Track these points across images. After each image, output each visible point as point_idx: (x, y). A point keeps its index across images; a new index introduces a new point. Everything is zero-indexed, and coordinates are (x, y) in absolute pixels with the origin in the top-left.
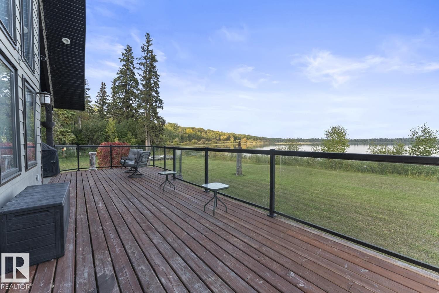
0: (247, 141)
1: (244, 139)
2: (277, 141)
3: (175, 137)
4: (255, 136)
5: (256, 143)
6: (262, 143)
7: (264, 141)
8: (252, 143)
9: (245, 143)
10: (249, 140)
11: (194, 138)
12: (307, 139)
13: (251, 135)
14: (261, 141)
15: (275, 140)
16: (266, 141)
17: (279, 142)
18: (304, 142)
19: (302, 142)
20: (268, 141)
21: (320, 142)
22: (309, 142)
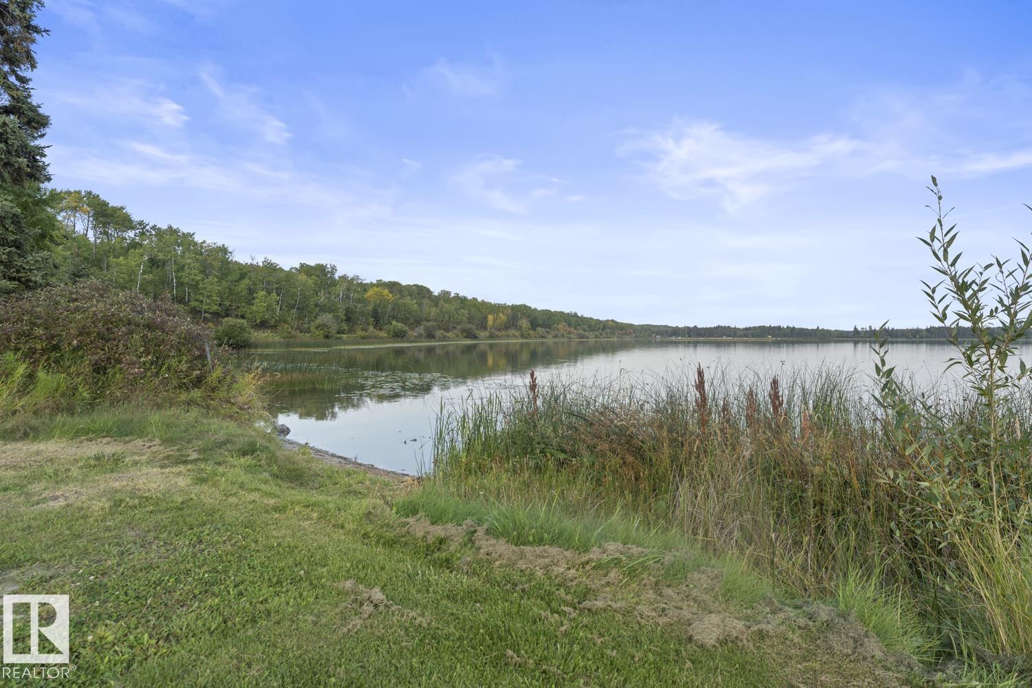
0: (569, 333)
3: (320, 310)
5: (598, 340)
11: (394, 317)
12: (746, 329)
14: (611, 334)
15: (650, 330)
16: (626, 334)
17: (663, 335)
18: (736, 337)
19: (730, 337)
20: (630, 333)
21: (785, 336)
22: (753, 337)
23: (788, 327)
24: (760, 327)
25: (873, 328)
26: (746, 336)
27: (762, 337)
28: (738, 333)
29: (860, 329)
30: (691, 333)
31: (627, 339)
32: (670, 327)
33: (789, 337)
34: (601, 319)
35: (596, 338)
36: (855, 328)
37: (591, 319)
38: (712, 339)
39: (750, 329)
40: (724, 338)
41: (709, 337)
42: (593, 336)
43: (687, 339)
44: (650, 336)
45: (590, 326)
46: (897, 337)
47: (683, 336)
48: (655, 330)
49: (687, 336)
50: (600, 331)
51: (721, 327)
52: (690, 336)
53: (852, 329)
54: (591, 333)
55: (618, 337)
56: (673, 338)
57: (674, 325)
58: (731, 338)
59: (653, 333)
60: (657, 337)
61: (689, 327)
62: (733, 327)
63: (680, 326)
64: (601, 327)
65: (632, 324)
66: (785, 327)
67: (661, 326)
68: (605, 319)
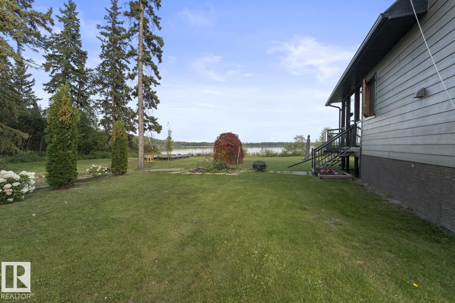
15: (179, 143)
17: (184, 145)
19: (206, 146)
28: (209, 145)
34: (161, 140)
37: (157, 139)
40: (205, 146)
41: (200, 146)
42: (160, 146)
44: (180, 146)
45: (157, 142)
46: (254, 145)
47: (191, 146)
48: (181, 143)
50: (162, 144)
52: (193, 146)
54: (159, 145)
56: (188, 147)
61: (193, 143)
62: (207, 142)
63: (190, 142)
64: (162, 143)
67: (183, 142)
68: (163, 140)
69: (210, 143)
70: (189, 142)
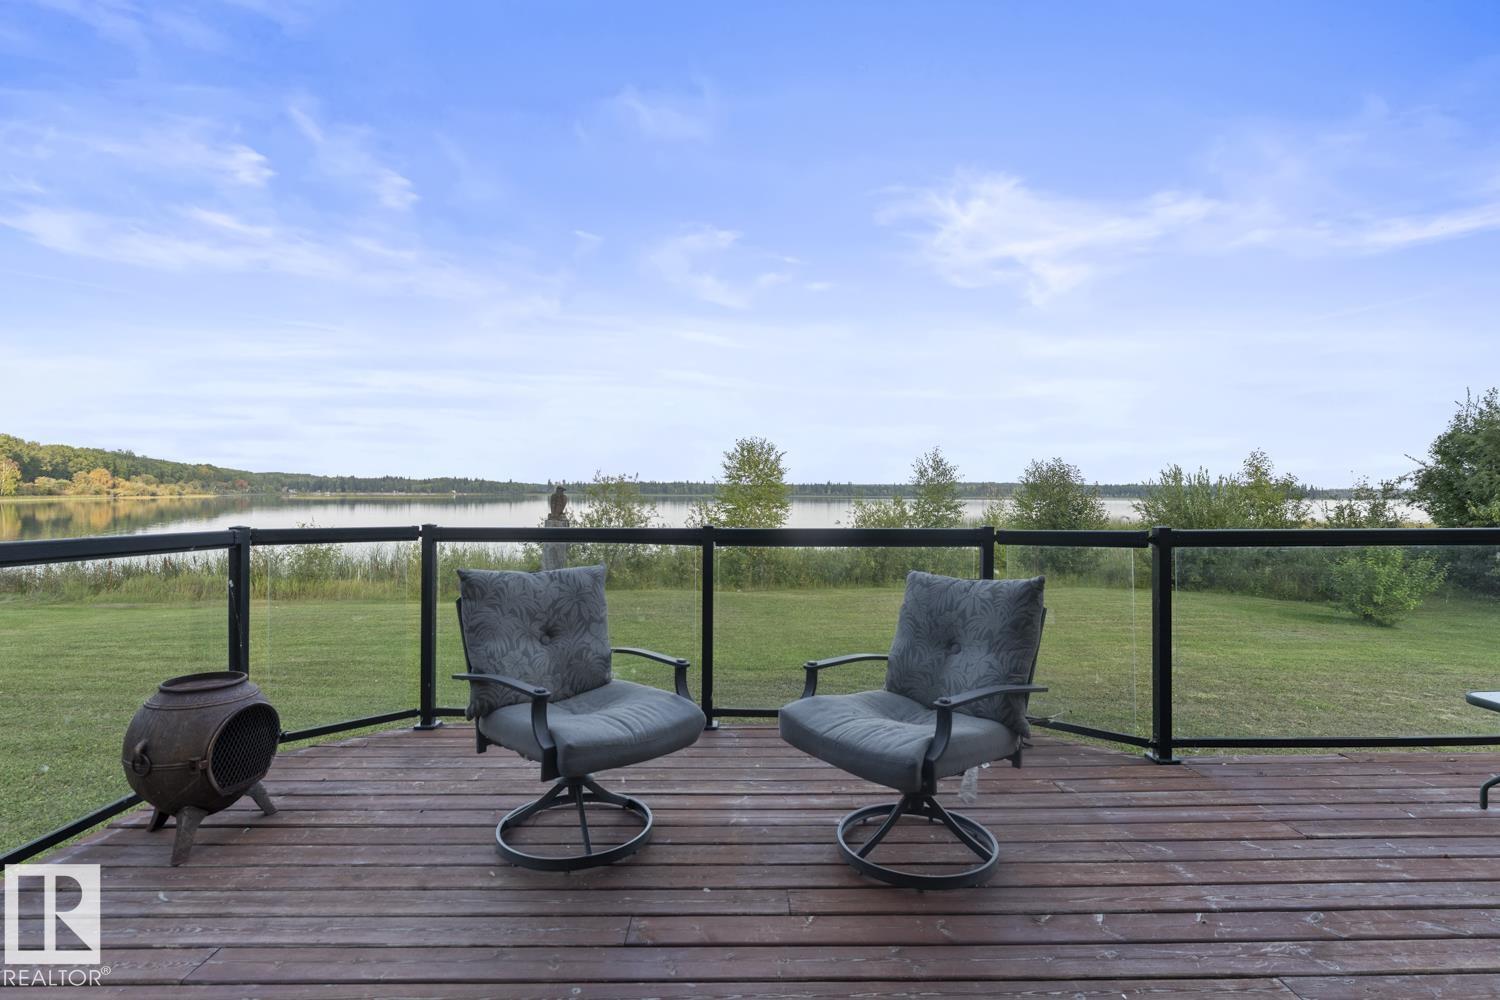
0: (114, 486)
1: (92, 475)
2: (291, 486)
4: (163, 462)
5: (176, 497)
6: (210, 496)
7: (220, 484)
8: (153, 494)
9: (104, 498)
10: (128, 479)
12: (425, 482)
13: (138, 454)
14: (203, 487)
15: (279, 481)
16: (234, 487)
17: (299, 489)
18: (411, 492)
19: (402, 491)
20: (242, 486)
21: (472, 491)
22: (432, 492)
23: (476, 480)
24: (442, 479)
25: (567, 482)
26: (423, 490)
27: (444, 491)
28: (413, 487)
29: (554, 483)
30: (346, 486)
31: (234, 495)
32: (314, 477)
33: (477, 492)
35: (171, 494)
36: (549, 482)
38: (377, 495)
39: (429, 481)
40: (394, 493)
41: (373, 491)
43: (338, 495)
44: (278, 490)
47: (334, 491)
48: (288, 481)
49: (339, 490)
51: (391, 478)
52: (343, 490)
53: (546, 483)
55: (216, 492)
56: (318, 495)
57: (321, 475)
58: (404, 494)
59: (283, 486)
60: (291, 491)
61: (342, 478)
62: (407, 478)
63: (330, 476)
65: (246, 472)
66: (473, 480)
67: (298, 475)
69: (419, 478)
70: (325, 477)
